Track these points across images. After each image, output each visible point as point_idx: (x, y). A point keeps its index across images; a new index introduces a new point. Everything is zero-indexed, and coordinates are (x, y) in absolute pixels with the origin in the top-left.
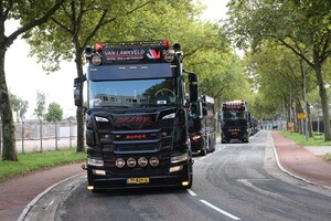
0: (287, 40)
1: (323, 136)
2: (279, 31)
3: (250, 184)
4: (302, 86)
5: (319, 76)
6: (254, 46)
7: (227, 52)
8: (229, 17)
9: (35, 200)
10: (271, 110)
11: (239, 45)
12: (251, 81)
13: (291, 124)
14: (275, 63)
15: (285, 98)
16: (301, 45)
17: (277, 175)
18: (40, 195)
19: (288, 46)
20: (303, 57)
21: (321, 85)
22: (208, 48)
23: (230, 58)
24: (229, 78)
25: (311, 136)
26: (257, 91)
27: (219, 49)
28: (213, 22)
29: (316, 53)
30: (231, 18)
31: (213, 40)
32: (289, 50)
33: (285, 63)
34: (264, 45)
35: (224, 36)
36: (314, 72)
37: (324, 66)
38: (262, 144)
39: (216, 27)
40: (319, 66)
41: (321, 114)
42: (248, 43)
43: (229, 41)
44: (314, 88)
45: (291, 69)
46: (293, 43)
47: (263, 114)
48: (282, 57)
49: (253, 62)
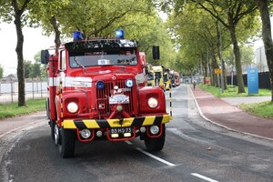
0: (206, 4)
1: (237, 89)
3: (179, 133)
4: (218, 45)
5: (233, 36)
6: (177, 9)
7: (153, 15)
10: (190, 67)
11: (164, 8)
12: (173, 41)
13: (208, 79)
14: (194, 24)
15: (203, 56)
16: (217, 8)
17: (201, 123)
19: (206, 9)
20: (219, 19)
21: (235, 44)
22: (136, 11)
23: (155, 21)
24: (154, 38)
25: (225, 88)
26: (177, 51)
27: (146, 13)
29: (230, 15)
31: (140, 4)
32: (206, 13)
33: (203, 24)
34: (185, 9)
35: (150, 1)
36: (228, 32)
37: (237, 27)
38: (184, 98)
40: (233, 27)
41: (235, 70)
42: (171, 7)
43: (154, 5)
44: (228, 46)
45: (208, 30)
46: (211, 7)
47: (183, 70)
48: (200, 20)
49: (175, 24)
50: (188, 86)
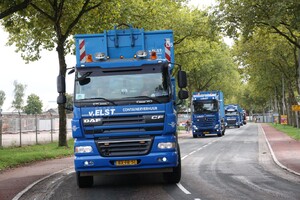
0: (281, 28)
2: (273, 18)
3: (248, 182)
4: (297, 76)
6: (245, 33)
7: (216, 40)
8: (219, 3)
10: (261, 102)
11: (231, 32)
12: (241, 71)
13: (284, 117)
14: (267, 52)
15: (277, 90)
16: (295, 33)
17: (275, 171)
18: (20, 194)
19: (281, 34)
20: (297, 45)
22: (196, 36)
23: (219, 48)
24: (218, 68)
26: (246, 83)
27: (208, 38)
28: (202, 9)
30: (222, 5)
31: (202, 27)
32: (282, 39)
33: (277, 52)
34: (255, 34)
35: (213, 23)
38: (254, 139)
39: (205, 14)
42: (239, 31)
43: (219, 29)
45: (284, 58)
46: (287, 31)
47: (253, 106)
48: (274, 46)
49: (243, 52)
50: (259, 125)
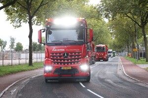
0: (129, 15)
1: (145, 59)
2: (125, 10)
4: (135, 36)
5: (143, 31)
6: (113, 17)
7: (100, 20)
8: (101, 3)
9: (7, 89)
10: (120, 47)
11: (107, 16)
12: (111, 33)
13: (130, 54)
14: (123, 25)
15: (127, 42)
16: (135, 17)
17: (124, 77)
18: (9, 86)
19: (129, 17)
20: (136, 22)
21: (145, 36)
22: (92, 17)
23: (101, 23)
24: (101, 32)
25: (139, 59)
26: (114, 38)
27: (97, 18)
28: (94, 6)
29: (142, 20)
30: (103, 4)
31: (94, 14)
32: (129, 19)
33: (127, 25)
34: (118, 17)
35: (99, 12)
36: (141, 30)
37: (146, 27)
38: (116, 63)
39: (95, 8)
40: (144, 27)
41: (144, 49)
42: (110, 16)
43: (101, 15)
44: (141, 37)
45: (130, 28)
46: (132, 16)
47: (117, 49)
48: (126, 22)
49: (112, 25)
50: (119, 57)
